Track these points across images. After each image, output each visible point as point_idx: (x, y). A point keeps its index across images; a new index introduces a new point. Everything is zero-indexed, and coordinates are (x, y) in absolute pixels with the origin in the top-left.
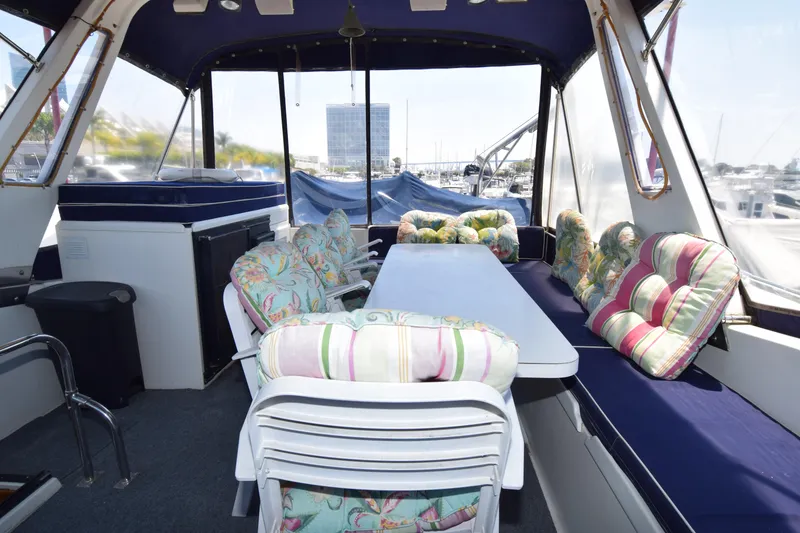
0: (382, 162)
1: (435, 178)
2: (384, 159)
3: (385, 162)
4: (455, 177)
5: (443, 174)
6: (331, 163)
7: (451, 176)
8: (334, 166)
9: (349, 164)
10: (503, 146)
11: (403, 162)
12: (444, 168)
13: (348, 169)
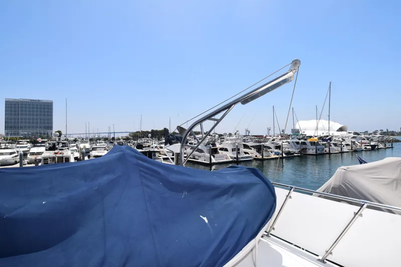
0: (47, 133)
1: (86, 142)
2: (49, 131)
3: (49, 134)
4: (98, 141)
5: (91, 140)
6: (7, 134)
7: (96, 140)
8: (9, 137)
9: (22, 135)
10: (209, 117)
11: (63, 133)
12: (91, 136)
13: (21, 138)
